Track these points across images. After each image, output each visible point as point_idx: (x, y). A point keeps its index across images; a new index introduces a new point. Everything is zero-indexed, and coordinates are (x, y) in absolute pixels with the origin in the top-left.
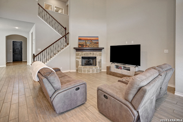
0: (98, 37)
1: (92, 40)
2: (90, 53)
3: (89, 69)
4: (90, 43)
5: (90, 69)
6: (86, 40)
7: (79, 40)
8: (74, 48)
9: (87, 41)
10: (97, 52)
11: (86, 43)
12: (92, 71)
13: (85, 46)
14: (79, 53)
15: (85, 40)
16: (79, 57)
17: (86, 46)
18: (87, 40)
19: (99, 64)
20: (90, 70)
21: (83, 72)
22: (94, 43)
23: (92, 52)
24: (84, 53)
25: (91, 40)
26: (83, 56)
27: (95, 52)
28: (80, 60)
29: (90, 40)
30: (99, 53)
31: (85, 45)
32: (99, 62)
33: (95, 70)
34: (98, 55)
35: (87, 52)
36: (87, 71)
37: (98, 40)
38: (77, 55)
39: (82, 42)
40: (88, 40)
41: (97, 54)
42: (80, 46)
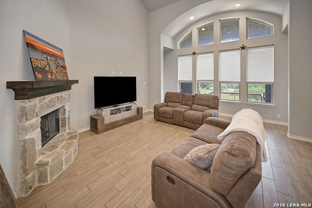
0: (62, 50)
4: (55, 66)
7: (29, 45)
8: (10, 85)
9: (48, 57)
11: (48, 64)
13: (50, 76)
15: (44, 53)
16: (34, 120)
17: (51, 74)
18: (49, 55)
22: (61, 67)
23: (60, 94)
24: (47, 99)
25: (56, 56)
26: (45, 112)
28: (37, 134)
29: (53, 55)
30: (68, 95)
31: (48, 72)
32: (68, 120)
39: (40, 60)
42: (40, 76)
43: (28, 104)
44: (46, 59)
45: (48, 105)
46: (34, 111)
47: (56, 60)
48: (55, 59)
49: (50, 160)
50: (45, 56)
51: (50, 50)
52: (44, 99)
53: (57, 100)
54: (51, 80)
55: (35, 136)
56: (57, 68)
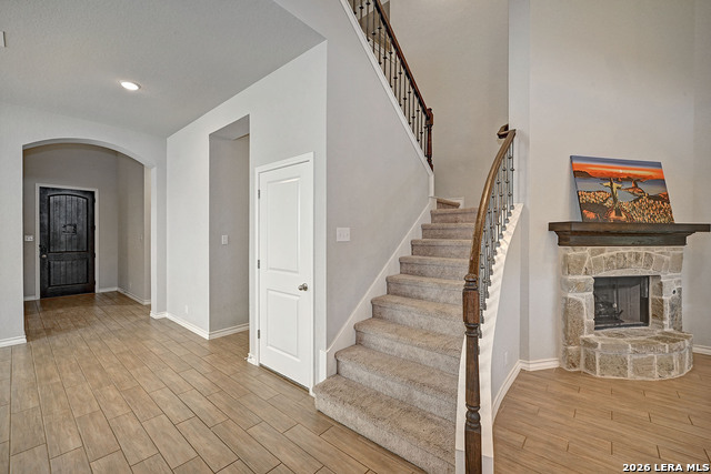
0: (659, 165)
1: (640, 179)
2: (637, 257)
4: (632, 198)
6: (610, 179)
7: (578, 174)
8: (552, 226)
9: (615, 185)
10: (666, 248)
11: (613, 195)
13: (613, 215)
14: (583, 258)
15: (605, 180)
16: (581, 278)
17: (618, 213)
18: (617, 180)
21: (630, 375)
22: (650, 198)
23: (642, 250)
24: (608, 252)
25: (636, 180)
26: (603, 274)
27: (655, 251)
28: (586, 299)
29: (629, 179)
31: (611, 209)
32: (672, 307)
34: (666, 268)
35: (621, 250)
36: (661, 365)
39: (595, 191)
41: (666, 258)
42: (591, 216)
43: (573, 252)
44: (609, 190)
45: (608, 262)
46: (581, 264)
47: (636, 186)
48: (633, 185)
49: (600, 343)
50: (609, 184)
51: (621, 171)
52: (602, 252)
53: (633, 260)
54: (616, 222)
55: (583, 301)
56: (635, 201)
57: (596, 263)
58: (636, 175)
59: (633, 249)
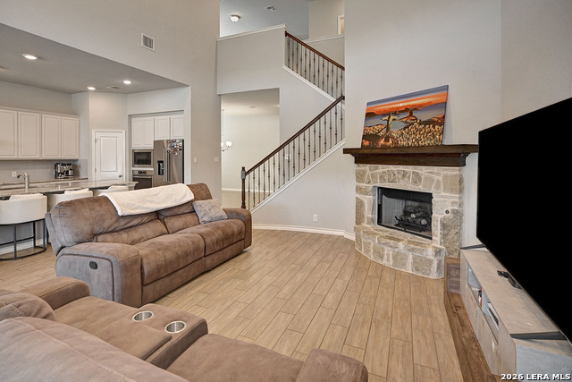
0: (446, 88)
1: (416, 108)
2: (405, 175)
3: (379, 242)
4: (404, 125)
5: (387, 249)
6: (388, 114)
7: (369, 115)
9: (392, 117)
10: (435, 169)
11: (388, 128)
12: (394, 258)
13: (382, 142)
14: (364, 172)
15: (385, 115)
16: (364, 185)
17: (387, 140)
18: (395, 114)
19: (444, 236)
20: (383, 250)
22: (421, 123)
23: (410, 169)
24: (382, 169)
25: (410, 110)
27: (423, 171)
28: (370, 201)
29: (406, 110)
30: (446, 177)
31: (382, 137)
32: (444, 225)
33: (411, 257)
34: (438, 187)
35: (391, 167)
36: (375, 250)
37: (444, 105)
38: (360, 177)
40: (396, 112)
41: (436, 178)
42: (367, 143)
45: (382, 177)
46: (363, 176)
47: (411, 115)
48: (408, 115)
51: (401, 105)
52: (377, 168)
53: (400, 176)
54: (384, 147)
55: (366, 201)
56: (404, 129)
57: (373, 176)
58: (413, 105)
59: (401, 168)
